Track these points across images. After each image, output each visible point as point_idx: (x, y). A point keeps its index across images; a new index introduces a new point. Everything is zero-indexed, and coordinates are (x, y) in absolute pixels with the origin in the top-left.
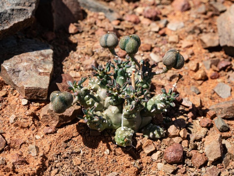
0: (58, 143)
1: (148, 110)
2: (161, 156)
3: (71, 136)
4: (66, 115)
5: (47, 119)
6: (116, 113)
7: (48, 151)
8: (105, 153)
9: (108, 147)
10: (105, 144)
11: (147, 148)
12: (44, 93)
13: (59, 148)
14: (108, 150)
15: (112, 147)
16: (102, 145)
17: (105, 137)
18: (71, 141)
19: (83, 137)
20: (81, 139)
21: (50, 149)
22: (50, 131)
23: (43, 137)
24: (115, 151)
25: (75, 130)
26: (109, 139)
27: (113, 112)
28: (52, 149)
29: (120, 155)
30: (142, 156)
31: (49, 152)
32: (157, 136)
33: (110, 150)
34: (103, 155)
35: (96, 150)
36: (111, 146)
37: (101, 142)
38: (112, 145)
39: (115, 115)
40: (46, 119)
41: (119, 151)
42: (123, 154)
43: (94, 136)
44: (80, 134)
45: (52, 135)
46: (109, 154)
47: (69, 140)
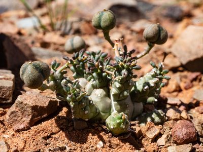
0: (34, 140)
1: (139, 91)
2: (169, 140)
3: (50, 133)
4: (40, 105)
5: (16, 118)
6: (102, 96)
7: (22, 147)
8: (98, 146)
9: (101, 138)
10: (96, 137)
11: (149, 132)
12: (8, 92)
13: (37, 144)
14: (101, 143)
15: (106, 137)
16: (92, 139)
17: (94, 128)
18: (50, 139)
19: (65, 133)
20: (64, 135)
21: (25, 146)
22: (22, 127)
23: (13, 135)
24: (109, 142)
25: (55, 125)
26: (100, 129)
27: (99, 95)
28: (27, 145)
29: (118, 145)
30: (146, 144)
31: (24, 148)
32: (157, 119)
33: (104, 142)
34: (96, 149)
35: (85, 146)
36: (104, 137)
37: (90, 134)
38: (105, 135)
39: (102, 98)
40: (14, 118)
41: (115, 141)
42: (121, 144)
43: (79, 130)
44: (62, 129)
45: (25, 132)
46: (103, 147)
47: (48, 137)
